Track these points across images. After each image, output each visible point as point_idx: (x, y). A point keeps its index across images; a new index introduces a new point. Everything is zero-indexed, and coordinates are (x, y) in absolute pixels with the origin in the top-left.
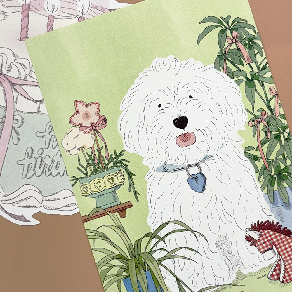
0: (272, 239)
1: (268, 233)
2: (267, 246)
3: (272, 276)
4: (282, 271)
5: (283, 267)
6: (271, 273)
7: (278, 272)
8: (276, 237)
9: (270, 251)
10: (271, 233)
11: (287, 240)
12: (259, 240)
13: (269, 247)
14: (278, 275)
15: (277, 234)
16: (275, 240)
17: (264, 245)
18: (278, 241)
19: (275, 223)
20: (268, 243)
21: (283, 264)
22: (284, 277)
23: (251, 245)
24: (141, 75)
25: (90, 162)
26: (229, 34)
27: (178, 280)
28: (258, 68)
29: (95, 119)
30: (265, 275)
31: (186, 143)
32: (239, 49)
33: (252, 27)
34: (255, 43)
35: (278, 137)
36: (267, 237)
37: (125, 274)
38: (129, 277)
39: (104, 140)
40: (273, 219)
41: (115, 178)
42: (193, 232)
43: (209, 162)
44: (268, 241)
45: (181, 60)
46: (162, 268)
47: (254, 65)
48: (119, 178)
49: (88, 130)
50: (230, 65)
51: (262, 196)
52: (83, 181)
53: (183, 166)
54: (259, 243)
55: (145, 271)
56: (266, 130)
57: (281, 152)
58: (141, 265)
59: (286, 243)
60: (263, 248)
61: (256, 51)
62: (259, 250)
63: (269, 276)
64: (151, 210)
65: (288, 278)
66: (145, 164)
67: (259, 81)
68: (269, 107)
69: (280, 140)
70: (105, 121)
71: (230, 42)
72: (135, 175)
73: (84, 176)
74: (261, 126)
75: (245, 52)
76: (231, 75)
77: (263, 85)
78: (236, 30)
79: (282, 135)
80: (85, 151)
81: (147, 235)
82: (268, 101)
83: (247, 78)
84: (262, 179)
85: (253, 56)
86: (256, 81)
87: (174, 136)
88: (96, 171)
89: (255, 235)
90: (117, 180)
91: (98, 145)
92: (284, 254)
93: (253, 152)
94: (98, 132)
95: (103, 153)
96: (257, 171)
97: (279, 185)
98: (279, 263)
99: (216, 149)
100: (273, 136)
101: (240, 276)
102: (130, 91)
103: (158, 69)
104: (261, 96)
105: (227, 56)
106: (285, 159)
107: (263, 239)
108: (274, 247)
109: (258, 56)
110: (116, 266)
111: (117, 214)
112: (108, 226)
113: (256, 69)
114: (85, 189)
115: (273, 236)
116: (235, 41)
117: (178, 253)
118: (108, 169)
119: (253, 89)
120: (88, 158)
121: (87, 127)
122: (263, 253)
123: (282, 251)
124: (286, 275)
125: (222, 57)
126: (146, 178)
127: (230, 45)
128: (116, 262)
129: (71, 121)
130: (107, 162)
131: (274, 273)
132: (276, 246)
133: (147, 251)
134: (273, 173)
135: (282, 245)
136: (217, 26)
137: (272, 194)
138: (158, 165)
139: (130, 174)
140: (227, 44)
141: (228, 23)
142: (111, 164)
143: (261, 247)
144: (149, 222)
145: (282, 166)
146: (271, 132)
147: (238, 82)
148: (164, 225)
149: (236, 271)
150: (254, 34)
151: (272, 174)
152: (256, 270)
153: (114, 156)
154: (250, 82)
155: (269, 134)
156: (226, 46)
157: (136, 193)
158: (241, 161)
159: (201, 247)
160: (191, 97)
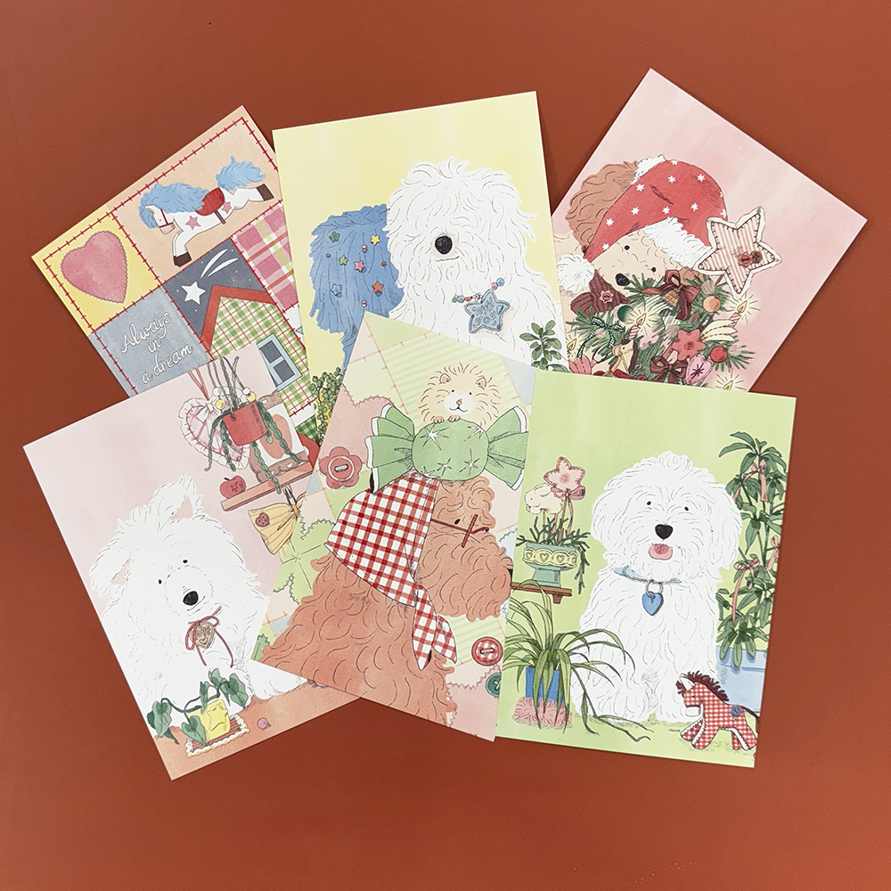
0: (704, 696)
1: (703, 688)
2: (695, 701)
3: (686, 734)
4: (699, 735)
5: (702, 730)
6: (686, 731)
7: (694, 733)
8: (709, 696)
9: (697, 708)
10: (706, 690)
11: (719, 704)
12: (690, 692)
13: (697, 703)
14: (693, 736)
15: (711, 694)
16: (706, 699)
17: (693, 699)
18: (709, 701)
19: (715, 681)
20: (697, 699)
21: (703, 727)
22: (698, 742)
23: (679, 693)
24: (643, 461)
25: (547, 529)
26: (756, 460)
27: (585, 694)
28: (771, 511)
29: (573, 486)
30: (679, 731)
31: (659, 556)
32: (760, 481)
33: (783, 464)
34: (779, 483)
35: (759, 593)
36: (699, 692)
37: (531, 662)
38: (535, 667)
39: (572, 513)
40: (715, 677)
41: (566, 558)
42: (624, 651)
43: (674, 586)
44: (699, 697)
45: (694, 465)
46: (573, 673)
47: (768, 505)
48: (571, 560)
49: (560, 494)
50: (743, 494)
51: (714, 647)
52: (530, 545)
53: (645, 578)
54: (688, 695)
55: (555, 669)
56: (750, 579)
57: (755, 610)
58: (553, 661)
59: (716, 706)
60: (690, 701)
61: (777, 492)
62: (685, 702)
63: (683, 733)
64: (589, 609)
65: (701, 744)
66: (605, 558)
67: (766, 524)
68: (764, 557)
69: (760, 597)
70: (583, 492)
71: (755, 470)
72: (588, 565)
73: (534, 540)
74: (747, 573)
75: (765, 487)
76: (740, 505)
77: (768, 531)
78: (767, 460)
79: (764, 592)
80: (547, 515)
81: (573, 633)
82: (766, 550)
83: (755, 516)
84: (722, 629)
85: (771, 496)
86: (762, 523)
87: (650, 542)
88: (549, 541)
89: (688, 684)
90: (567, 561)
91: (563, 515)
92: (709, 717)
93: (726, 597)
94: (570, 501)
95: (565, 526)
96: (721, 619)
97: (737, 643)
98: (700, 724)
99: (688, 576)
100: (754, 589)
101: (652, 720)
102: (624, 473)
103: (665, 464)
104: (760, 542)
105: (744, 483)
106: (756, 619)
107: (695, 692)
108: (702, 706)
109: (777, 497)
110: (526, 650)
111: (551, 596)
112: (536, 605)
113: (768, 511)
114: (529, 555)
115: (706, 694)
116: (759, 470)
117: (597, 666)
118: (562, 545)
119: (756, 530)
120: (547, 523)
121: (561, 491)
122: (687, 707)
123: (709, 713)
124: (701, 740)
125: (739, 481)
126: (599, 573)
127: (753, 473)
128: (527, 646)
129: (546, 477)
130: (565, 537)
131: (690, 733)
132: (704, 705)
133: (566, 650)
134: (737, 628)
135: (711, 707)
136: (748, 447)
137: (725, 650)
138: (620, 565)
139: (584, 561)
140: (749, 471)
141: (760, 449)
142: (569, 541)
143: (688, 699)
144: (582, 620)
145: (750, 626)
146: (754, 584)
147: (744, 516)
148: (597, 631)
149: (650, 713)
150: (783, 473)
151: (735, 629)
152: (671, 720)
153: (575, 534)
154: (756, 522)
155: (751, 585)
156: (747, 472)
157: (581, 584)
158: (709, 600)
159: (625, 672)
160: (687, 509)
